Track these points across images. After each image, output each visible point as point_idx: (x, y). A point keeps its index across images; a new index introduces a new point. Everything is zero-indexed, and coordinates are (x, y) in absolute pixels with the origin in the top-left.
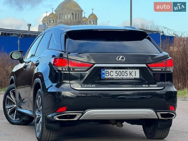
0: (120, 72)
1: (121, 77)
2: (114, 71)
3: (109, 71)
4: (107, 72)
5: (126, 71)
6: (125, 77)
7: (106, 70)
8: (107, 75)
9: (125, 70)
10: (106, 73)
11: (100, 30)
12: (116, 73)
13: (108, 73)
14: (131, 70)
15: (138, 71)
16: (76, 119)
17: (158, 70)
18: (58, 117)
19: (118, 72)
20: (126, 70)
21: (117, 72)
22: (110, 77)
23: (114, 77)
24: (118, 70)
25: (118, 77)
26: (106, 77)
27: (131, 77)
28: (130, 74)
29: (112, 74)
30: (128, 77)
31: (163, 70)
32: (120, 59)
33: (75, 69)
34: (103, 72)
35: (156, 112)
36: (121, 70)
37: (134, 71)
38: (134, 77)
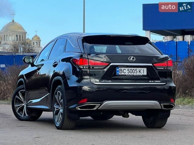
0: (131, 70)
1: (132, 74)
2: (127, 69)
3: (123, 69)
4: (121, 70)
5: (136, 69)
6: (135, 74)
7: (120, 68)
8: (121, 72)
9: (135, 69)
10: (120, 71)
11: (112, 36)
12: (128, 71)
13: (122, 71)
14: (140, 69)
15: (145, 69)
16: (95, 109)
17: (161, 68)
18: (80, 108)
20: (136, 68)
21: (129, 70)
22: (123, 74)
23: (126, 74)
24: (130, 69)
25: (130, 74)
26: (120, 74)
27: (140, 74)
28: (139, 71)
29: (125, 71)
30: (138, 74)
31: (165, 68)
32: (131, 59)
33: (94, 68)
34: (117, 70)
35: (160, 104)
36: (132, 69)
37: (142, 69)
38: (142, 74)
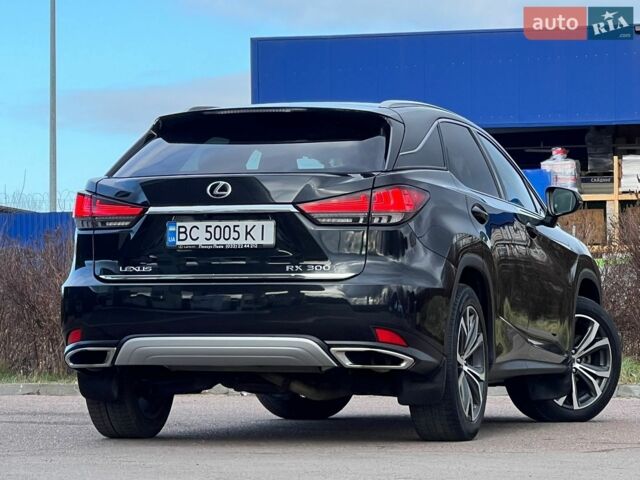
0: (218, 229)
1: (222, 242)
2: (202, 225)
3: (189, 225)
4: (182, 230)
5: (235, 226)
6: (231, 243)
7: (179, 224)
8: (183, 236)
9: (231, 224)
10: (179, 233)
12: (207, 231)
13: (185, 233)
14: (250, 223)
15: (270, 226)
19: (211, 230)
20: (236, 223)
21: (209, 229)
22: (189, 242)
23: (201, 242)
24: (214, 224)
25: (213, 242)
26: (178, 243)
27: (250, 242)
28: (248, 233)
30: (242, 241)
34: (171, 229)
36: (222, 224)
37: (259, 224)
38: (259, 241)
